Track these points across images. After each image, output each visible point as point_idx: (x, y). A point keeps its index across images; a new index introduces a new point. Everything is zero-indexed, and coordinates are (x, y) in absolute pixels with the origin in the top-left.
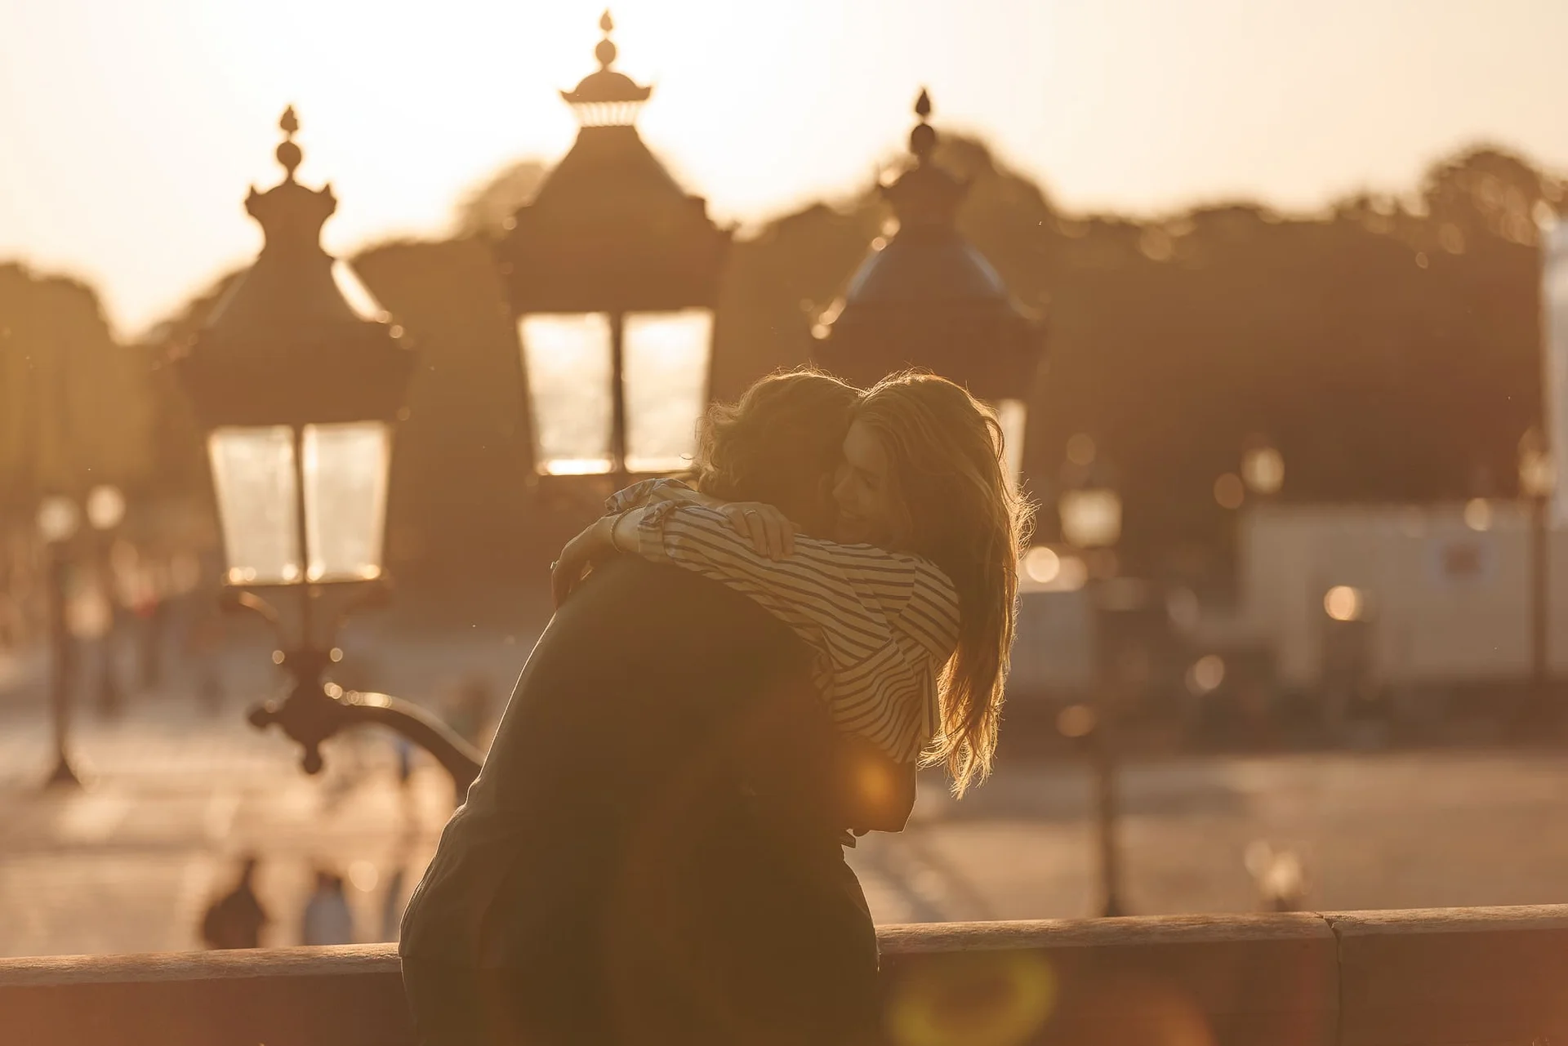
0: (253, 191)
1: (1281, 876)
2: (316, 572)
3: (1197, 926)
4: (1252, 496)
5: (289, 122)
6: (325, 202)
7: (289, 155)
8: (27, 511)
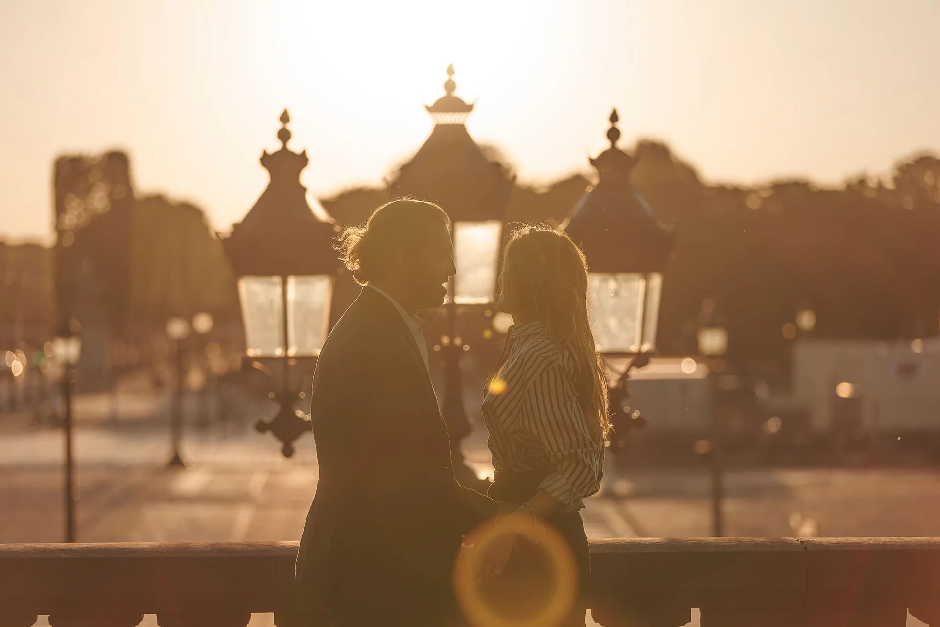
0: (265, 153)
1: (807, 531)
2: (292, 352)
3: (733, 543)
4: (800, 333)
5: (285, 118)
6: (302, 160)
7: (284, 135)
8: (161, 322)
